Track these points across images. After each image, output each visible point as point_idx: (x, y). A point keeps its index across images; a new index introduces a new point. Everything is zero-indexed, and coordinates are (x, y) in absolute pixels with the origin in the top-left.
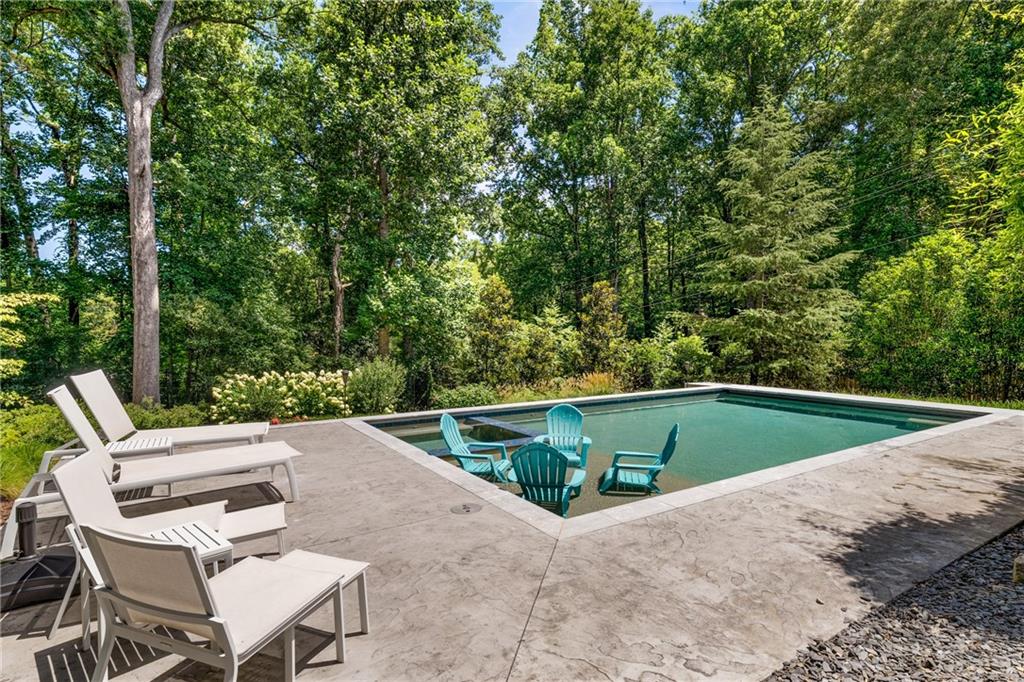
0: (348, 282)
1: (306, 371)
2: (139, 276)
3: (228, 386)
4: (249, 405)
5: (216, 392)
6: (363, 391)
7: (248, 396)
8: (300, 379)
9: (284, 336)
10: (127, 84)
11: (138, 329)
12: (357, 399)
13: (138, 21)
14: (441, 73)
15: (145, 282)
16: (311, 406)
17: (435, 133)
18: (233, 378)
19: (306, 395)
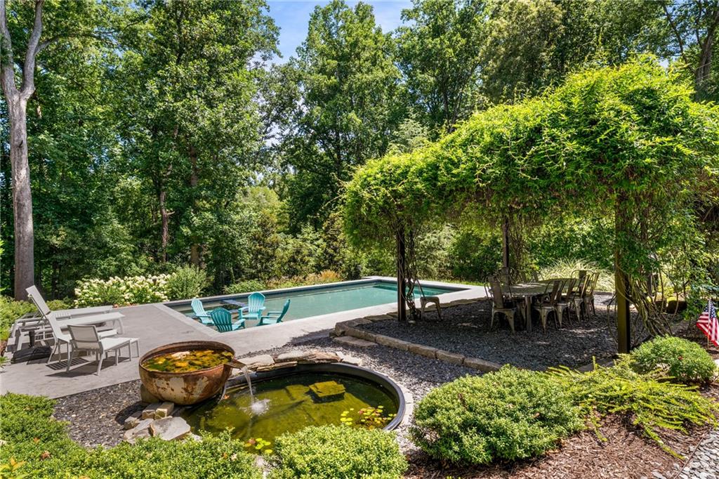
0: (171, 211)
1: (139, 275)
2: (19, 215)
3: (85, 287)
4: (100, 299)
5: (77, 291)
6: (177, 287)
7: (100, 293)
8: (135, 281)
9: (124, 250)
10: (9, 85)
11: (19, 250)
12: (173, 292)
13: (16, 42)
14: (229, 82)
15: (23, 218)
16: (142, 298)
17: (224, 122)
18: (89, 281)
19: (139, 291)
